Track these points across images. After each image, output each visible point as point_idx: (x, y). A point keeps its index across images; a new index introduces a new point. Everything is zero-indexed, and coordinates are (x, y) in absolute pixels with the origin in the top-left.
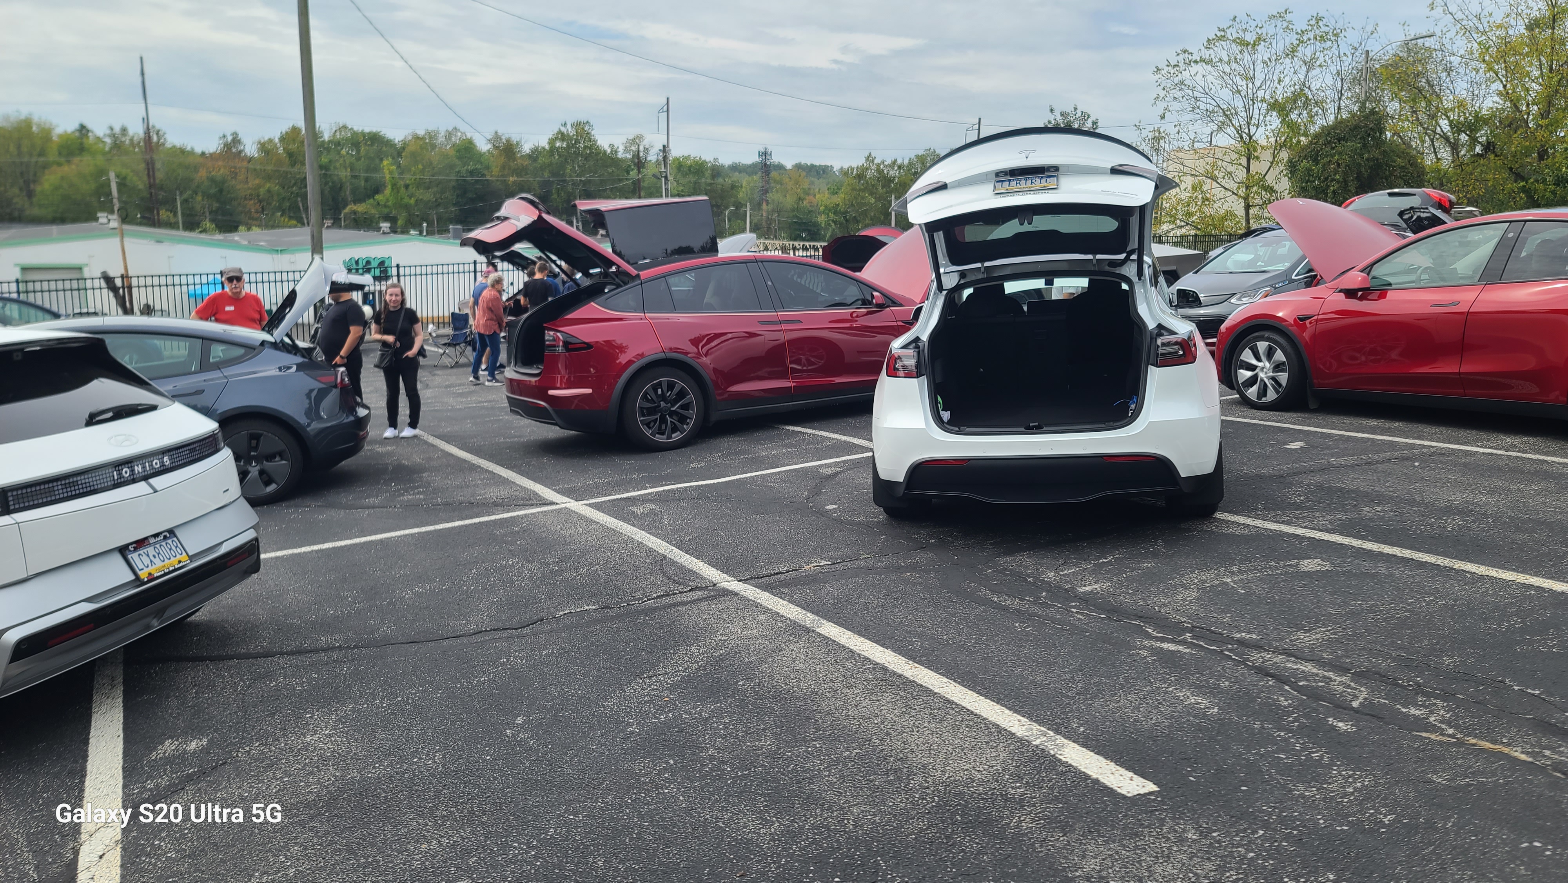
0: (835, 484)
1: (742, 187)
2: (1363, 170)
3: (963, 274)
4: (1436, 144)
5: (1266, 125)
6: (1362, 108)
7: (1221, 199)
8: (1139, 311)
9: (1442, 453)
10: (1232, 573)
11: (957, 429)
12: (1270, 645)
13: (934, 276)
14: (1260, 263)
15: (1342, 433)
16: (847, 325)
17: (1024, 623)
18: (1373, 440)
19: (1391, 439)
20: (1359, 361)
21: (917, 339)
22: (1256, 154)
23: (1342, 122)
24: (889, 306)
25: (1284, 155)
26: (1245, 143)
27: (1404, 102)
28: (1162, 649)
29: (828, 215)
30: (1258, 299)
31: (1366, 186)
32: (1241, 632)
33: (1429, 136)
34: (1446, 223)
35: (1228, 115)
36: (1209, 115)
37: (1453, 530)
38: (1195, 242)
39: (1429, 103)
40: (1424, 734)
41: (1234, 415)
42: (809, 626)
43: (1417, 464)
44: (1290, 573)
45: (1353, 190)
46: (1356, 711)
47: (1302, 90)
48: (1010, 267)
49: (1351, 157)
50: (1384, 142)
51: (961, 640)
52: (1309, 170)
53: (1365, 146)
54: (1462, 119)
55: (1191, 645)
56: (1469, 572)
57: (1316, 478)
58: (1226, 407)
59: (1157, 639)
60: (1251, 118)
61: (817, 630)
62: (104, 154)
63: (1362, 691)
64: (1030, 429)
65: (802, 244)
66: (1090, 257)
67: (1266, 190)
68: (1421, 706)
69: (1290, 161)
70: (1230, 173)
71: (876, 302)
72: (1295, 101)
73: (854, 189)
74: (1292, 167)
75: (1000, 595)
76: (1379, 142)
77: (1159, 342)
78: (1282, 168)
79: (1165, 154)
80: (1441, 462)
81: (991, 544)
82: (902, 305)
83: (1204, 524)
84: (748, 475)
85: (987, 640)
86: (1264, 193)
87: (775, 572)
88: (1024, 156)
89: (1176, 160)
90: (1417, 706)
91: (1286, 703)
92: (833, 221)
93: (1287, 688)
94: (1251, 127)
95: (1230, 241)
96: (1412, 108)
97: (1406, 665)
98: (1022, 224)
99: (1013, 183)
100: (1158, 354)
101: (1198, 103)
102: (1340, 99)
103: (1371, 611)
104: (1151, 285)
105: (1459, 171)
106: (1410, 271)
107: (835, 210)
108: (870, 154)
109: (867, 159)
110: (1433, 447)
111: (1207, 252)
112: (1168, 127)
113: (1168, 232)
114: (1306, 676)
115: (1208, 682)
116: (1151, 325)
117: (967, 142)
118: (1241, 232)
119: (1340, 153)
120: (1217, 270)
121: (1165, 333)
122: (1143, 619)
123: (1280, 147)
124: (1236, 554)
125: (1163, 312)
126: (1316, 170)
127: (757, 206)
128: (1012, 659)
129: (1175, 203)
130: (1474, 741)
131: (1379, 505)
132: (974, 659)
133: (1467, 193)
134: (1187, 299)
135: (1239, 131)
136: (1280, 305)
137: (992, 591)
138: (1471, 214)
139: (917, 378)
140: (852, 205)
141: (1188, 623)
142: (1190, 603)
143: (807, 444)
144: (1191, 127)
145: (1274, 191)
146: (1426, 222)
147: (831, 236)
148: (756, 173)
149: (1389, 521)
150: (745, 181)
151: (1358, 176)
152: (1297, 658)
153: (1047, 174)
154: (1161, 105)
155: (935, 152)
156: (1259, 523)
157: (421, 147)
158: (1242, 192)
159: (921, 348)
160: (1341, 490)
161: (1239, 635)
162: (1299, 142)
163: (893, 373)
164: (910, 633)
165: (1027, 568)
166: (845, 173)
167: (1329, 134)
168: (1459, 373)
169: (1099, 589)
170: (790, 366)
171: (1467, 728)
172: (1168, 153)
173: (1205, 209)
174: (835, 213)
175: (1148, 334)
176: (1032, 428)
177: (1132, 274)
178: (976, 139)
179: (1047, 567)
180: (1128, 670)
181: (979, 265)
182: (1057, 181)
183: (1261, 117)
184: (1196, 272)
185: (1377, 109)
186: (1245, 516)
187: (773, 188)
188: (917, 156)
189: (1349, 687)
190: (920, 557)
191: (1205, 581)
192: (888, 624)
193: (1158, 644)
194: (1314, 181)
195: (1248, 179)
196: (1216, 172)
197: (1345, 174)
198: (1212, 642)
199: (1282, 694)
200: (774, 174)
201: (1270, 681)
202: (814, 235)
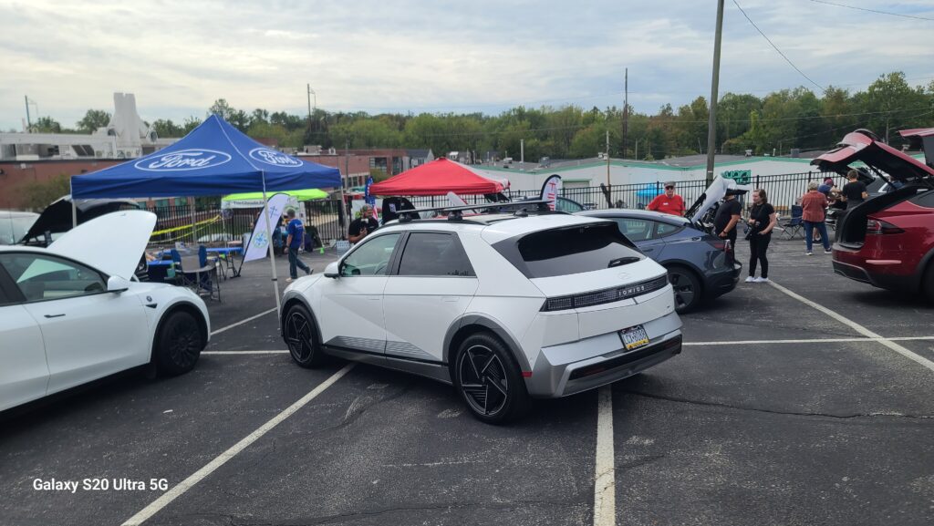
62: (603, 121)
157: (777, 101)
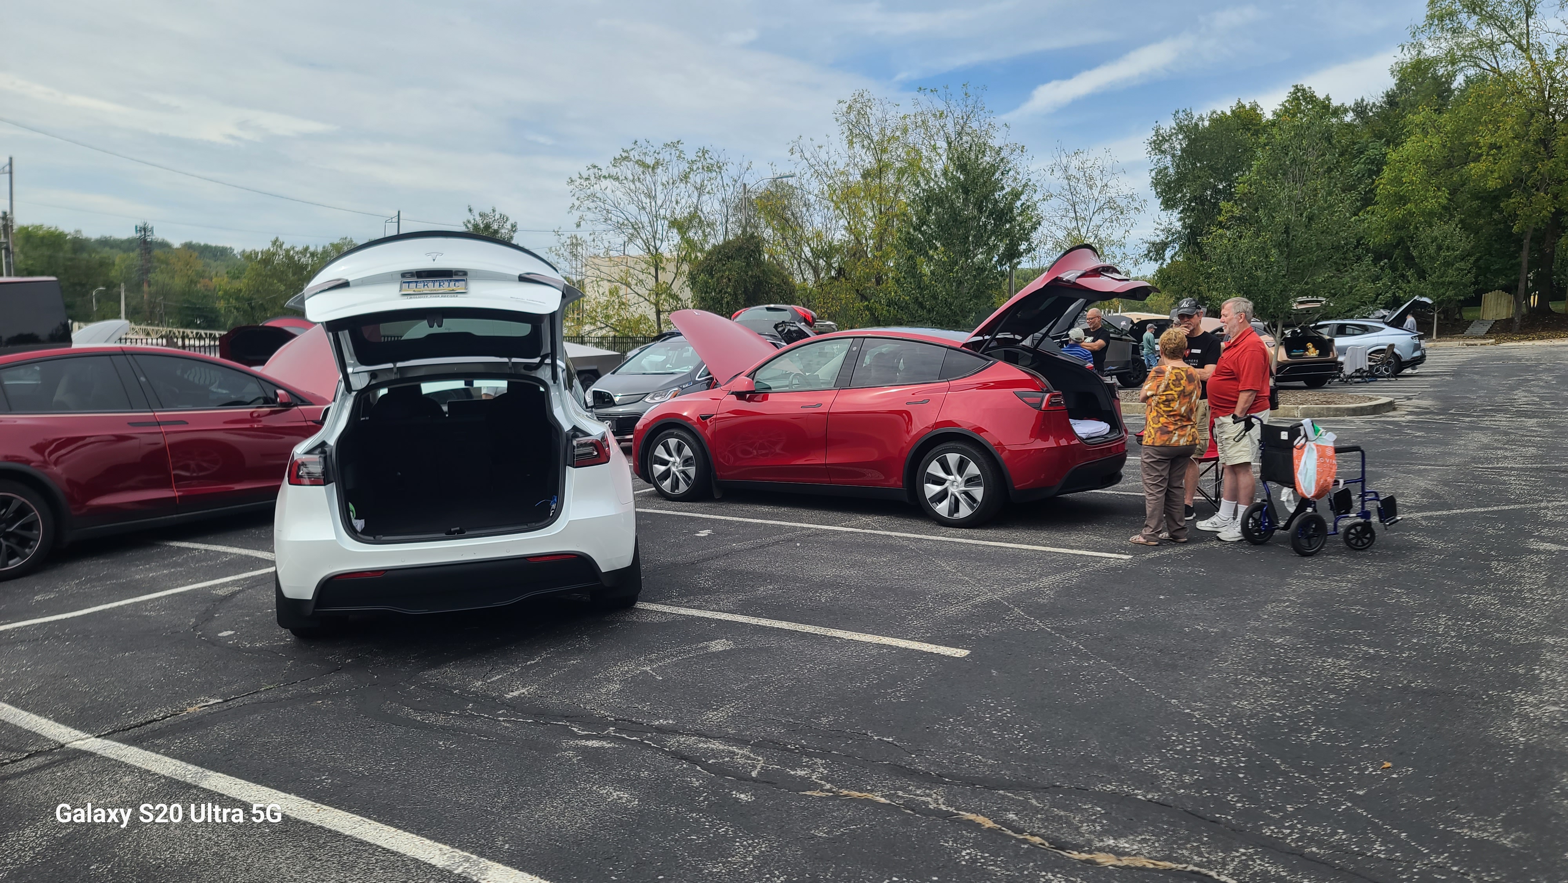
0: (232, 607)
1: (113, 264)
2: (748, 285)
3: (373, 375)
4: (803, 267)
5: (669, 240)
6: (744, 231)
7: (635, 304)
8: (555, 414)
9: (817, 534)
10: (651, 661)
11: (372, 538)
12: (684, 728)
13: (341, 376)
14: (668, 366)
15: (741, 519)
16: (247, 426)
17: (448, 740)
18: (765, 525)
19: (778, 523)
20: (752, 456)
21: (323, 444)
22: (662, 266)
23: (729, 242)
24: (296, 405)
25: (685, 267)
26: (652, 254)
27: (776, 229)
28: (587, 747)
29: (229, 300)
30: (668, 399)
31: (752, 300)
32: (659, 718)
33: (797, 260)
34: (809, 336)
35: (636, 228)
36: (620, 227)
37: (826, 601)
38: (614, 343)
39: (795, 231)
40: (808, 793)
41: (651, 507)
42: (189, 781)
43: (798, 544)
44: (701, 655)
45: (742, 301)
46: (755, 780)
47: (696, 212)
48: (424, 369)
49: (738, 273)
50: (763, 263)
51: (379, 770)
52: (706, 282)
53: (748, 264)
54: (820, 247)
55: (614, 739)
56: (839, 638)
57: (721, 563)
58: (640, 500)
59: (583, 737)
60: (656, 233)
61: (201, 785)
63: (760, 760)
64: (451, 535)
65: (195, 331)
66: (506, 360)
67: (673, 298)
68: (805, 766)
69: (690, 273)
70: (641, 281)
71: (281, 401)
72: (690, 221)
73: (259, 275)
74: (693, 278)
75: (424, 712)
76: (759, 263)
77: (575, 443)
78: (685, 279)
79: (584, 260)
80: (816, 542)
81: (414, 658)
82: (311, 404)
83: (626, 615)
84: (116, 604)
85: (408, 765)
86: (671, 301)
87: (147, 720)
88: (430, 258)
89: (593, 266)
90: (802, 767)
91: (697, 784)
92: (235, 308)
93: (698, 768)
94: (657, 241)
95: (645, 343)
96: (782, 235)
97: (793, 729)
98: (431, 326)
99: (421, 285)
100: (574, 455)
101: (610, 215)
102: (726, 222)
103: (766, 682)
104: (566, 389)
105: (820, 291)
106: (786, 375)
107: (237, 295)
108: (277, 239)
109: (274, 243)
110: (809, 528)
111: (625, 352)
112: (583, 234)
113: (590, 332)
114: (715, 754)
115: (628, 774)
116: (567, 427)
117: (387, 236)
118: (655, 335)
119: (730, 270)
120: (632, 371)
121: (580, 435)
122: (568, 719)
123: (681, 260)
124: (654, 642)
125: (578, 414)
126: (712, 283)
127: (135, 287)
128: (434, 782)
129: (594, 306)
130: (846, 792)
131: (771, 583)
132: (393, 789)
133: (827, 309)
134: (603, 399)
135: (646, 243)
136: (685, 405)
137: (415, 710)
138: (830, 329)
139: (324, 485)
140: (258, 291)
141: (612, 717)
142: (613, 696)
143: (198, 562)
144: (604, 237)
145: (680, 300)
146: (795, 335)
147: (233, 324)
148: (133, 250)
149: (778, 598)
150: (118, 257)
151: (745, 291)
152: (706, 737)
153: (455, 278)
154: (577, 214)
155: (352, 241)
156: (674, 610)
158: (653, 298)
159: (328, 454)
160: (741, 572)
161: (657, 723)
162: (696, 257)
163: (296, 480)
164: (318, 770)
165: (453, 679)
166: (249, 257)
167: (720, 252)
168: (826, 464)
169: (526, 693)
170: (173, 472)
171: (840, 781)
172: (586, 260)
173: (622, 313)
174: (237, 299)
175: (564, 436)
176: (454, 533)
177: (547, 377)
178: (396, 233)
179: (475, 675)
180: (554, 775)
181: (390, 365)
182: (466, 285)
183: (665, 233)
184: (613, 373)
185: (756, 234)
186: (662, 604)
187: (156, 268)
188: (332, 245)
189: (749, 758)
190: (333, 682)
191: (627, 672)
192: (292, 764)
193: (584, 743)
194: (711, 292)
195: (657, 287)
196: (629, 279)
197: (735, 288)
198: (632, 733)
199: (694, 776)
200: (157, 252)
201: (684, 763)
202: (211, 321)
